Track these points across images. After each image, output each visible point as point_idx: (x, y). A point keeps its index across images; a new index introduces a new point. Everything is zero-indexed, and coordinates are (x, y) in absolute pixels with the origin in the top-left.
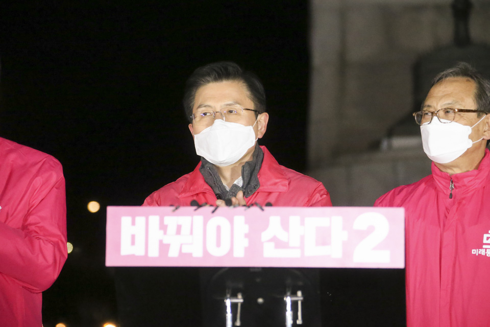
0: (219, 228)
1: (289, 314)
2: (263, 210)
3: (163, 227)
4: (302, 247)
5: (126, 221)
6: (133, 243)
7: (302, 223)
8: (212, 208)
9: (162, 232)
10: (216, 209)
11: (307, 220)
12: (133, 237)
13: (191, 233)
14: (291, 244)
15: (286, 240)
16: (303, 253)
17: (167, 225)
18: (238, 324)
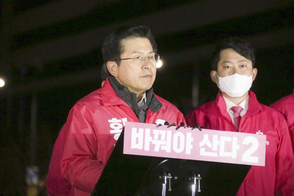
0: (179, 138)
2: (200, 130)
3: (152, 135)
4: (218, 152)
5: (134, 130)
6: (137, 143)
7: (219, 139)
8: (176, 127)
9: (151, 138)
10: (178, 128)
11: (222, 138)
12: (137, 139)
14: (213, 150)
15: (211, 147)
16: (218, 154)
17: (154, 134)
18: (170, 189)
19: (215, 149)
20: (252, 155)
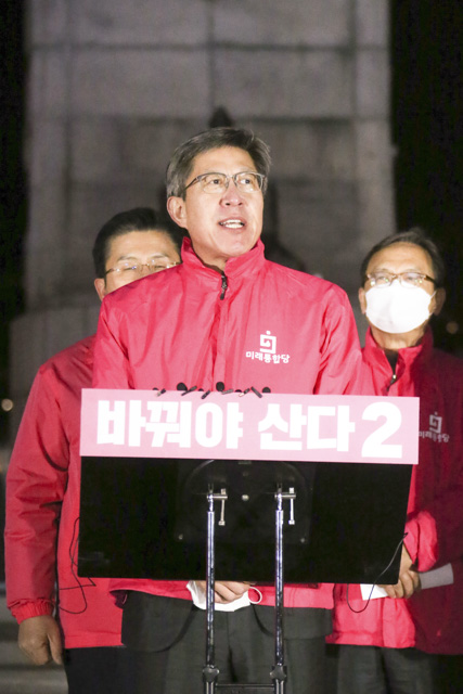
0: (209, 415)
1: (280, 514)
2: (260, 396)
3: (146, 413)
4: (304, 439)
5: (103, 405)
6: (111, 430)
7: (305, 412)
8: (202, 393)
9: (144, 419)
10: (207, 394)
11: (311, 409)
12: (111, 424)
13: (178, 421)
14: (292, 436)
15: (286, 430)
16: (305, 445)
17: (150, 412)
18: (222, 523)
19: (296, 432)
20: (385, 443)
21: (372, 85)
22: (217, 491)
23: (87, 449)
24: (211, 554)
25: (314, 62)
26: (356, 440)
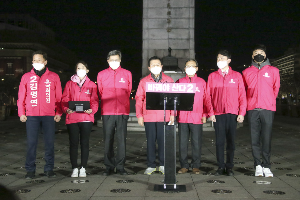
0: (165, 86)
1: (175, 101)
3: (155, 86)
4: (179, 90)
5: (149, 85)
7: (179, 86)
11: (180, 85)
12: (150, 87)
13: (160, 87)
18: (167, 102)
19: (177, 89)
20: (191, 90)
21: (192, 44)
22: (166, 97)
23: (146, 91)
24: (165, 106)
25: (184, 41)
26: (186, 90)
